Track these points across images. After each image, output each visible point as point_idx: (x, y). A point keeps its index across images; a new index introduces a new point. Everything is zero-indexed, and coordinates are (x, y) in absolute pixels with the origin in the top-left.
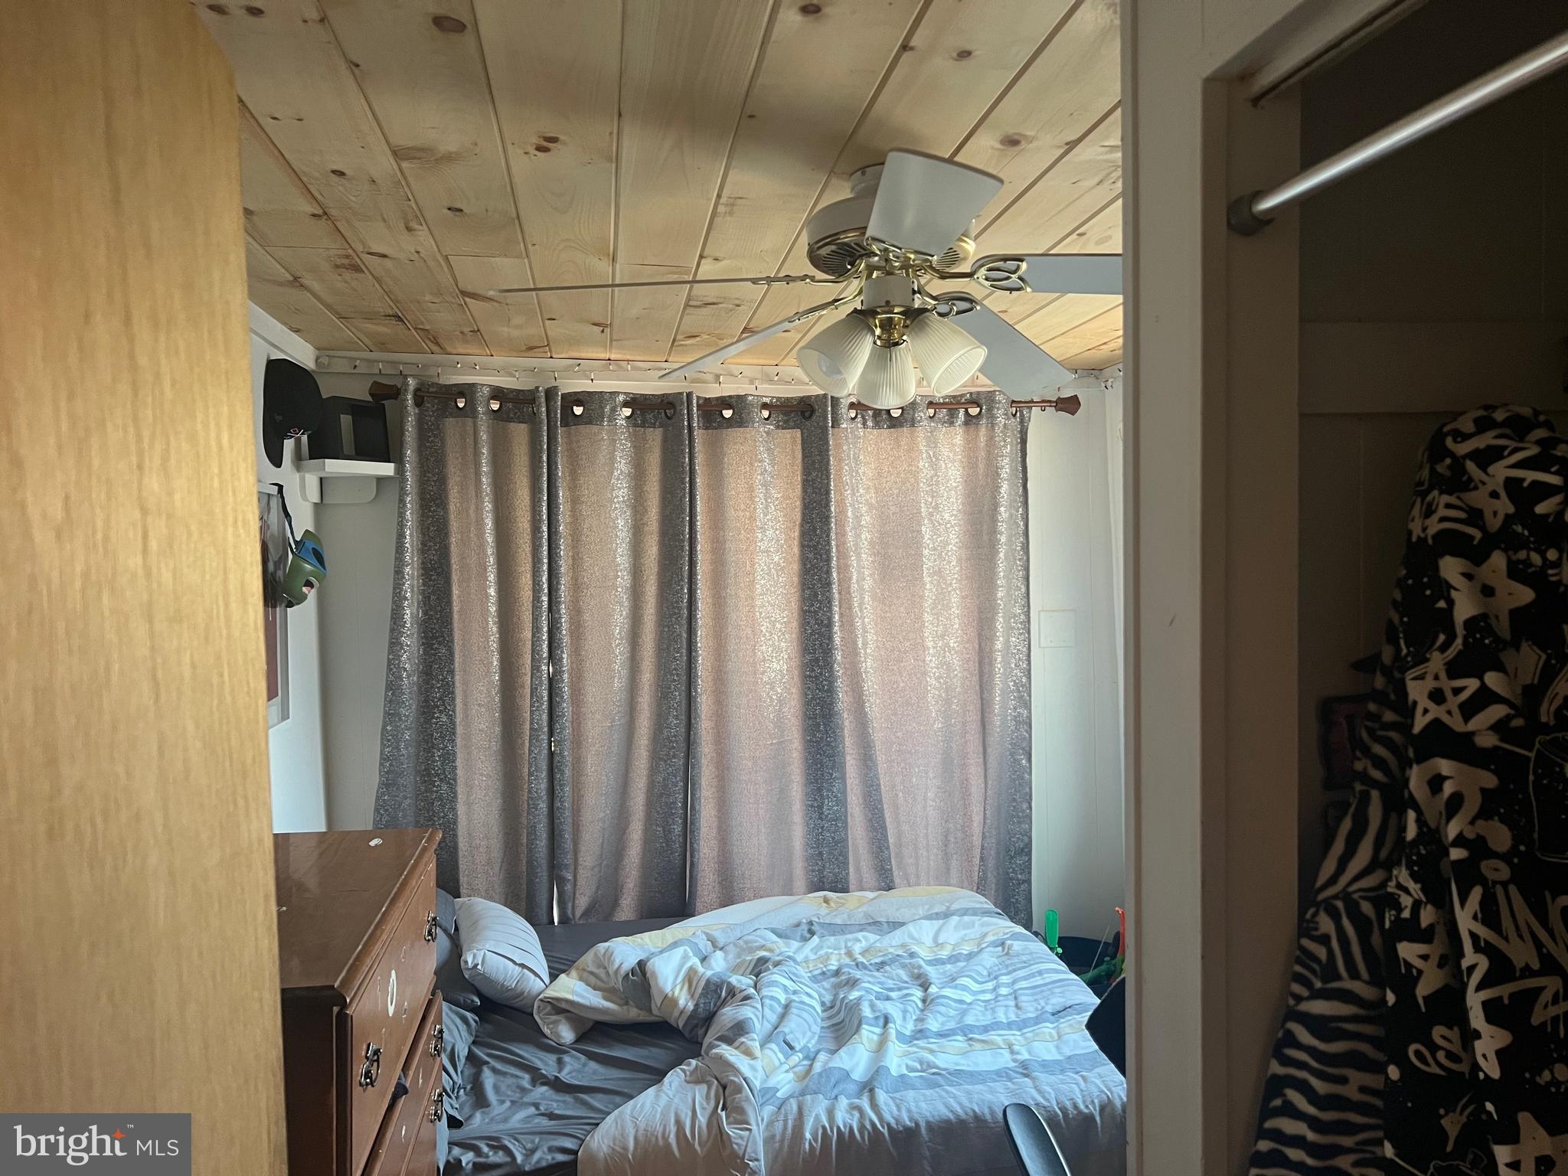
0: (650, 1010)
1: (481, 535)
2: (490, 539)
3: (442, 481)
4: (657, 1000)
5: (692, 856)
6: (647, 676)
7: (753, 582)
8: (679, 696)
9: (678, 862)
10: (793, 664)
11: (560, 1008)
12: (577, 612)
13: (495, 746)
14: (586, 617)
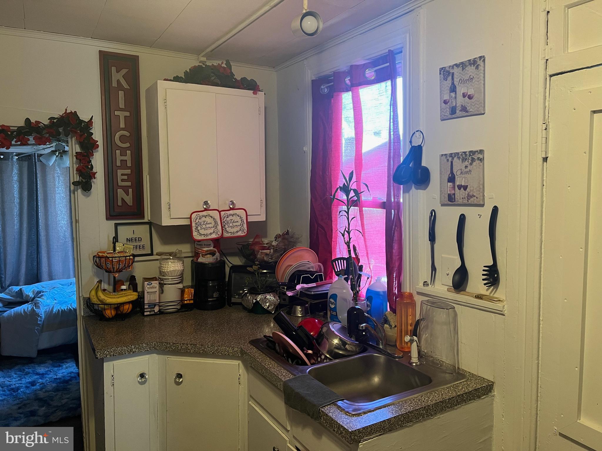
4: (25, 296)
5: (40, 270)
7: (55, 201)
10: (69, 222)
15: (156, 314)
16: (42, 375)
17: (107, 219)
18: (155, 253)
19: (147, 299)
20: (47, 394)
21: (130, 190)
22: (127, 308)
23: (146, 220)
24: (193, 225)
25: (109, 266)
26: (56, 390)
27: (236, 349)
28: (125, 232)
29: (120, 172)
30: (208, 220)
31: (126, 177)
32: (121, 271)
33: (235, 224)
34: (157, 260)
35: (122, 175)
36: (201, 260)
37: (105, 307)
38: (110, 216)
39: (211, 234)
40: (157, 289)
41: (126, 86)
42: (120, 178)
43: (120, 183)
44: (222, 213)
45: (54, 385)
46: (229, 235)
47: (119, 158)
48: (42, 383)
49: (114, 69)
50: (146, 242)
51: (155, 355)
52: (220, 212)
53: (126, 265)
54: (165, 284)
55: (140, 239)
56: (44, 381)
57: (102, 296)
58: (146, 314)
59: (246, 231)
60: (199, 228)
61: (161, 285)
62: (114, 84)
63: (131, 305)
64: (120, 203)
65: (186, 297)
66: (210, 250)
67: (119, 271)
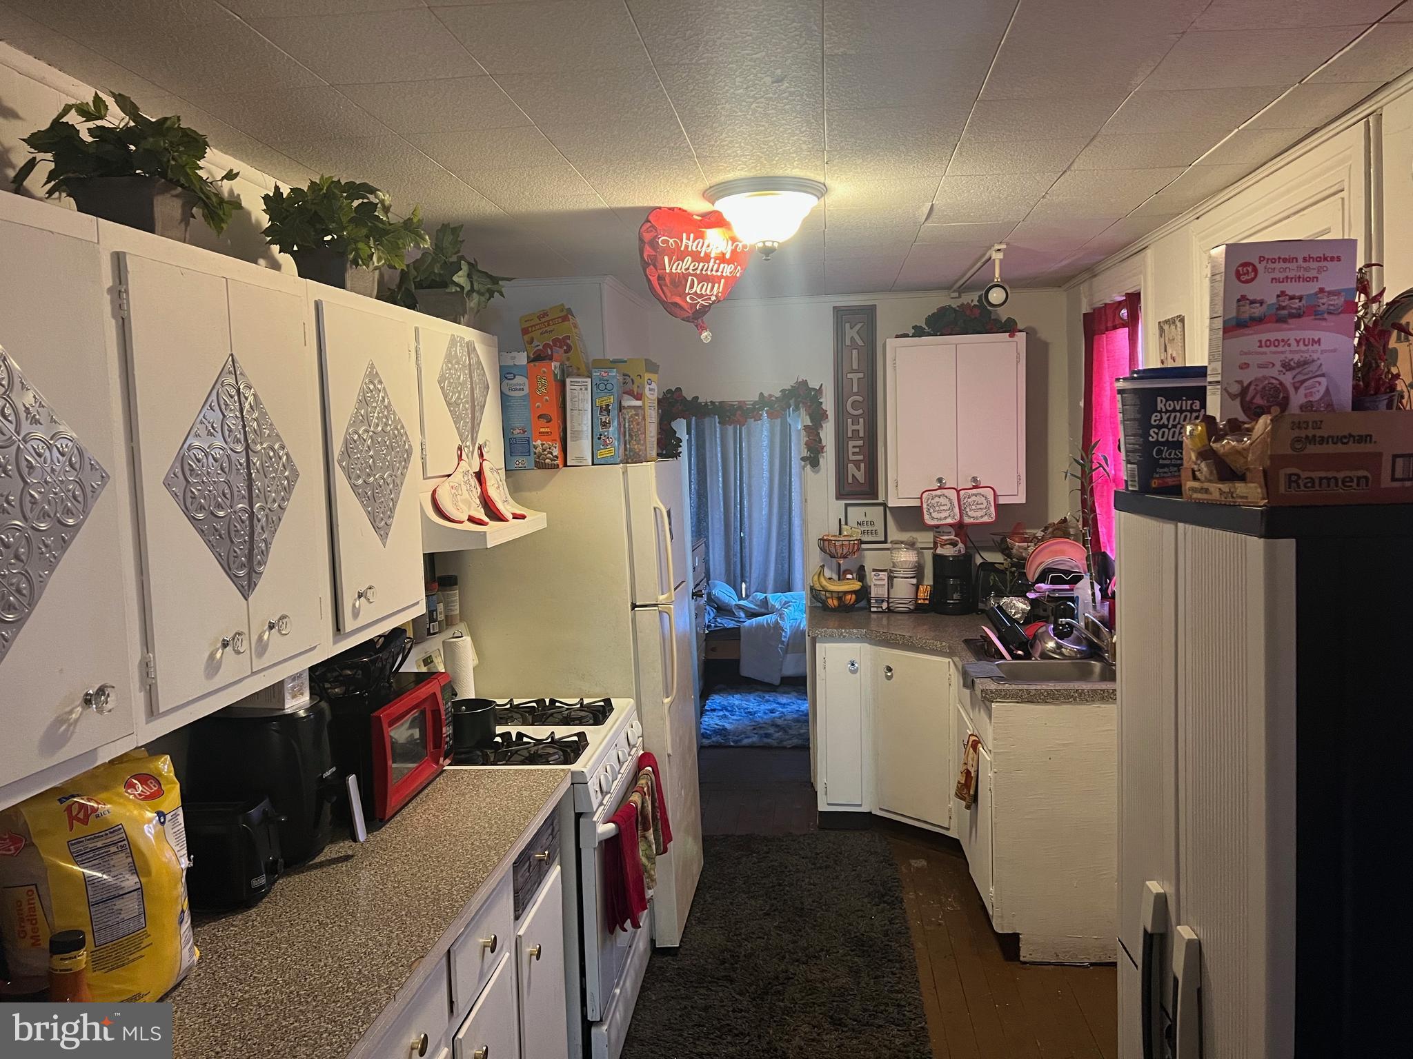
0: (768, 609)
1: (717, 459)
2: (720, 461)
3: (704, 441)
4: (770, 606)
6: (775, 510)
8: (786, 517)
9: (787, 577)
11: (740, 607)
12: (750, 486)
13: (722, 533)
14: (753, 488)
15: (883, 612)
16: (784, 705)
17: (837, 498)
18: (889, 541)
19: (874, 592)
20: (786, 722)
21: (862, 465)
22: (850, 599)
23: (880, 501)
24: (925, 506)
25: (833, 550)
26: (797, 721)
27: (944, 644)
28: (856, 514)
29: (851, 444)
30: (943, 500)
31: (857, 450)
32: (846, 558)
33: (978, 507)
34: (888, 549)
35: (854, 447)
36: (939, 551)
37: (827, 594)
38: (840, 495)
39: (946, 518)
40: (886, 582)
41: (860, 343)
42: (851, 450)
43: (852, 457)
44: (962, 493)
45: (795, 716)
46: (972, 520)
47: (851, 428)
48: (782, 713)
49: (848, 325)
50: (879, 526)
51: (866, 645)
52: (958, 492)
53: (851, 551)
54: (895, 577)
55: (872, 523)
56: (784, 710)
57: (824, 583)
58: (872, 609)
59: (993, 515)
60: (931, 511)
61: (891, 579)
62: (848, 342)
63: (854, 596)
64: (850, 481)
65: (921, 595)
66: (951, 539)
67: (845, 557)
